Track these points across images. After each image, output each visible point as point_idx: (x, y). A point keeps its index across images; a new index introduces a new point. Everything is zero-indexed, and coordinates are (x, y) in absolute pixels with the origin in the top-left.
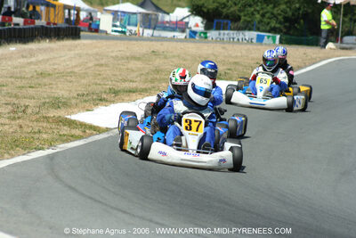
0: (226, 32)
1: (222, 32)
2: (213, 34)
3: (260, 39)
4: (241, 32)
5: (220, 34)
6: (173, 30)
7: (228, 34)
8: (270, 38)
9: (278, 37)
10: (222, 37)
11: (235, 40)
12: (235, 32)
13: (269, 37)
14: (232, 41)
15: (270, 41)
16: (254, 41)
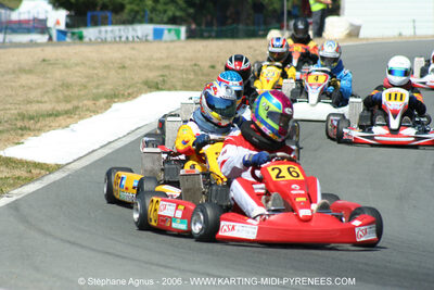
0: (109, 28)
1: (103, 28)
2: (90, 33)
3: (158, 35)
4: (130, 28)
5: (100, 32)
6: (29, 31)
7: (112, 31)
8: (173, 32)
9: (183, 29)
10: (103, 36)
11: (124, 39)
12: (122, 27)
13: (169, 30)
14: (118, 41)
15: (173, 36)
16: (151, 37)
